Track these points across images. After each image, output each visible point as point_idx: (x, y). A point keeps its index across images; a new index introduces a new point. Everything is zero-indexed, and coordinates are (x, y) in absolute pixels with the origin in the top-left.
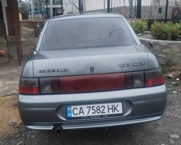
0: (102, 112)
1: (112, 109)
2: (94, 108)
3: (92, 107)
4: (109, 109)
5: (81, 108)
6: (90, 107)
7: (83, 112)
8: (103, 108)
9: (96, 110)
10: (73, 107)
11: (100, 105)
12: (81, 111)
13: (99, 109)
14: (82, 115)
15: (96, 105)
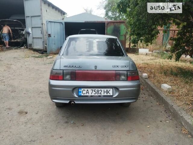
0: (100, 94)
1: (106, 92)
2: (95, 91)
3: (95, 90)
4: (104, 92)
5: (87, 90)
6: (93, 90)
7: (88, 93)
8: (101, 91)
9: (97, 92)
10: (82, 89)
11: (99, 89)
12: (87, 92)
13: (98, 92)
14: (87, 94)
15: (97, 89)
